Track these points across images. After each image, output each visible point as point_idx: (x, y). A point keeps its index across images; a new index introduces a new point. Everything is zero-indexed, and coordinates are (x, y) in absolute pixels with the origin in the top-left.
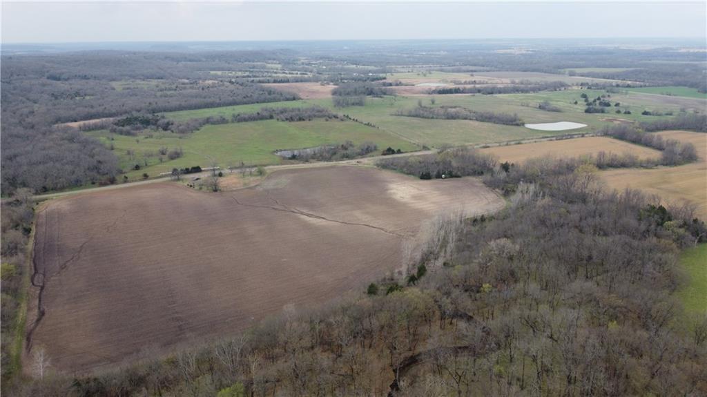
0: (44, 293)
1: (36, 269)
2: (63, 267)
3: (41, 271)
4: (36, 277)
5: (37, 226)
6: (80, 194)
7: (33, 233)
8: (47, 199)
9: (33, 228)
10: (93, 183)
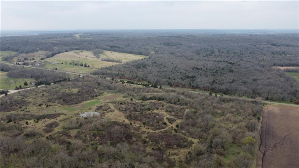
0: (265, 158)
1: (261, 141)
2: (275, 146)
3: (264, 144)
4: (261, 147)
5: (263, 117)
6: (284, 106)
7: (261, 121)
8: (268, 104)
9: (261, 118)
10: (291, 101)
